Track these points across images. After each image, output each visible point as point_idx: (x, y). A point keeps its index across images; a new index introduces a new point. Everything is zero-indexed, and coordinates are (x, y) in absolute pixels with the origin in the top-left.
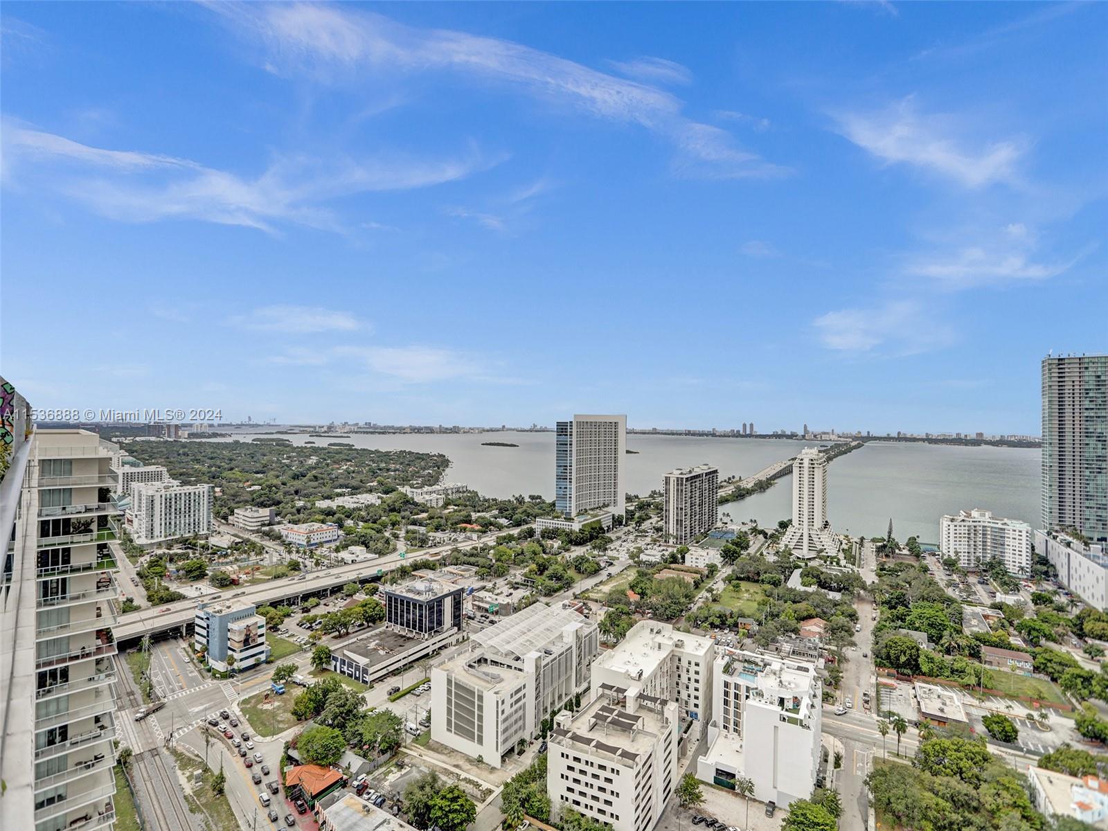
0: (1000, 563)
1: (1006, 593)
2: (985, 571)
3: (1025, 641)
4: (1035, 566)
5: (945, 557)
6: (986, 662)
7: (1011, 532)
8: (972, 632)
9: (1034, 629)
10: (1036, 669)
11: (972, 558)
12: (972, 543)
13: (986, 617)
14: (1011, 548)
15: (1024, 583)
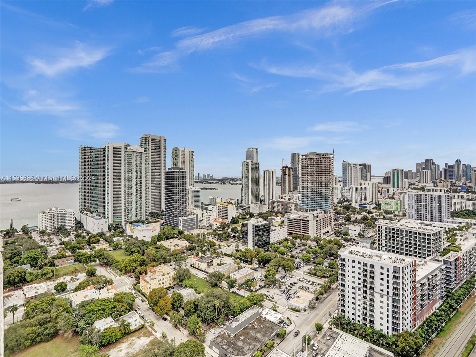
0: (64, 227)
1: (65, 237)
2: (58, 232)
3: (72, 253)
4: (76, 225)
5: (41, 230)
6: (56, 266)
7: (68, 214)
8: (51, 256)
9: (75, 247)
10: (75, 261)
11: (53, 228)
12: (52, 221)
13: (57, 249)
14: (68, 220)
15: (72, 232)
